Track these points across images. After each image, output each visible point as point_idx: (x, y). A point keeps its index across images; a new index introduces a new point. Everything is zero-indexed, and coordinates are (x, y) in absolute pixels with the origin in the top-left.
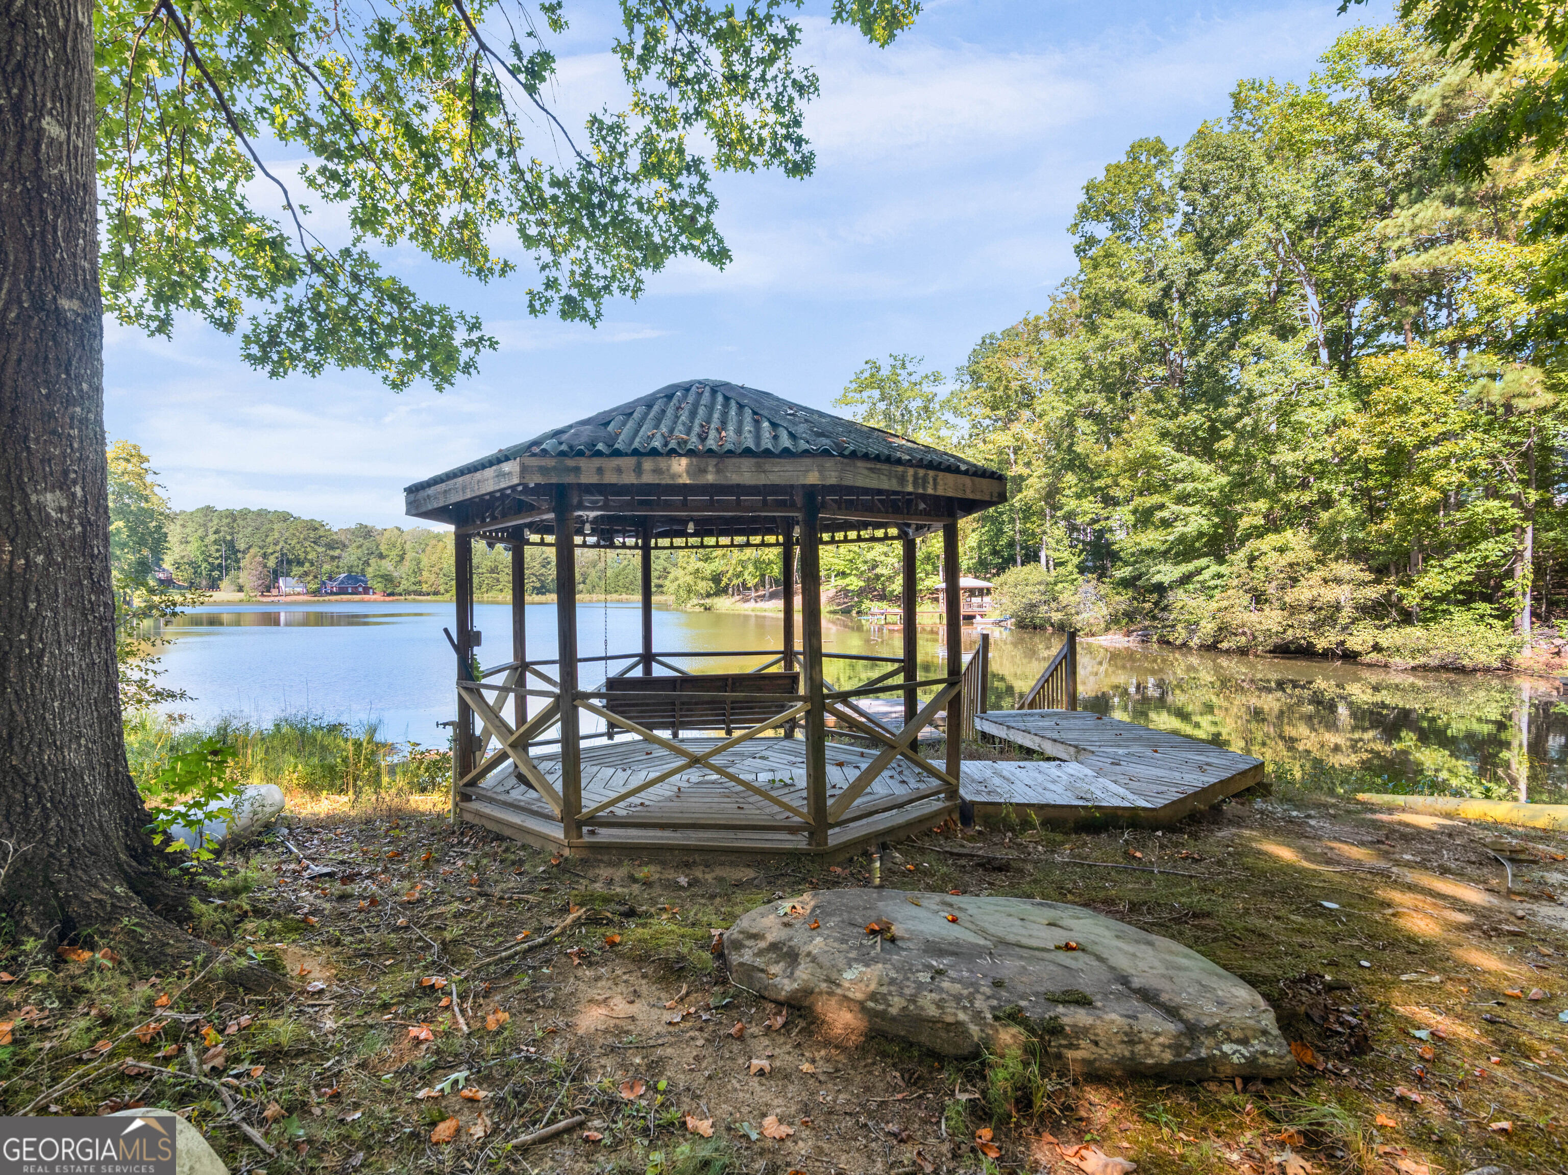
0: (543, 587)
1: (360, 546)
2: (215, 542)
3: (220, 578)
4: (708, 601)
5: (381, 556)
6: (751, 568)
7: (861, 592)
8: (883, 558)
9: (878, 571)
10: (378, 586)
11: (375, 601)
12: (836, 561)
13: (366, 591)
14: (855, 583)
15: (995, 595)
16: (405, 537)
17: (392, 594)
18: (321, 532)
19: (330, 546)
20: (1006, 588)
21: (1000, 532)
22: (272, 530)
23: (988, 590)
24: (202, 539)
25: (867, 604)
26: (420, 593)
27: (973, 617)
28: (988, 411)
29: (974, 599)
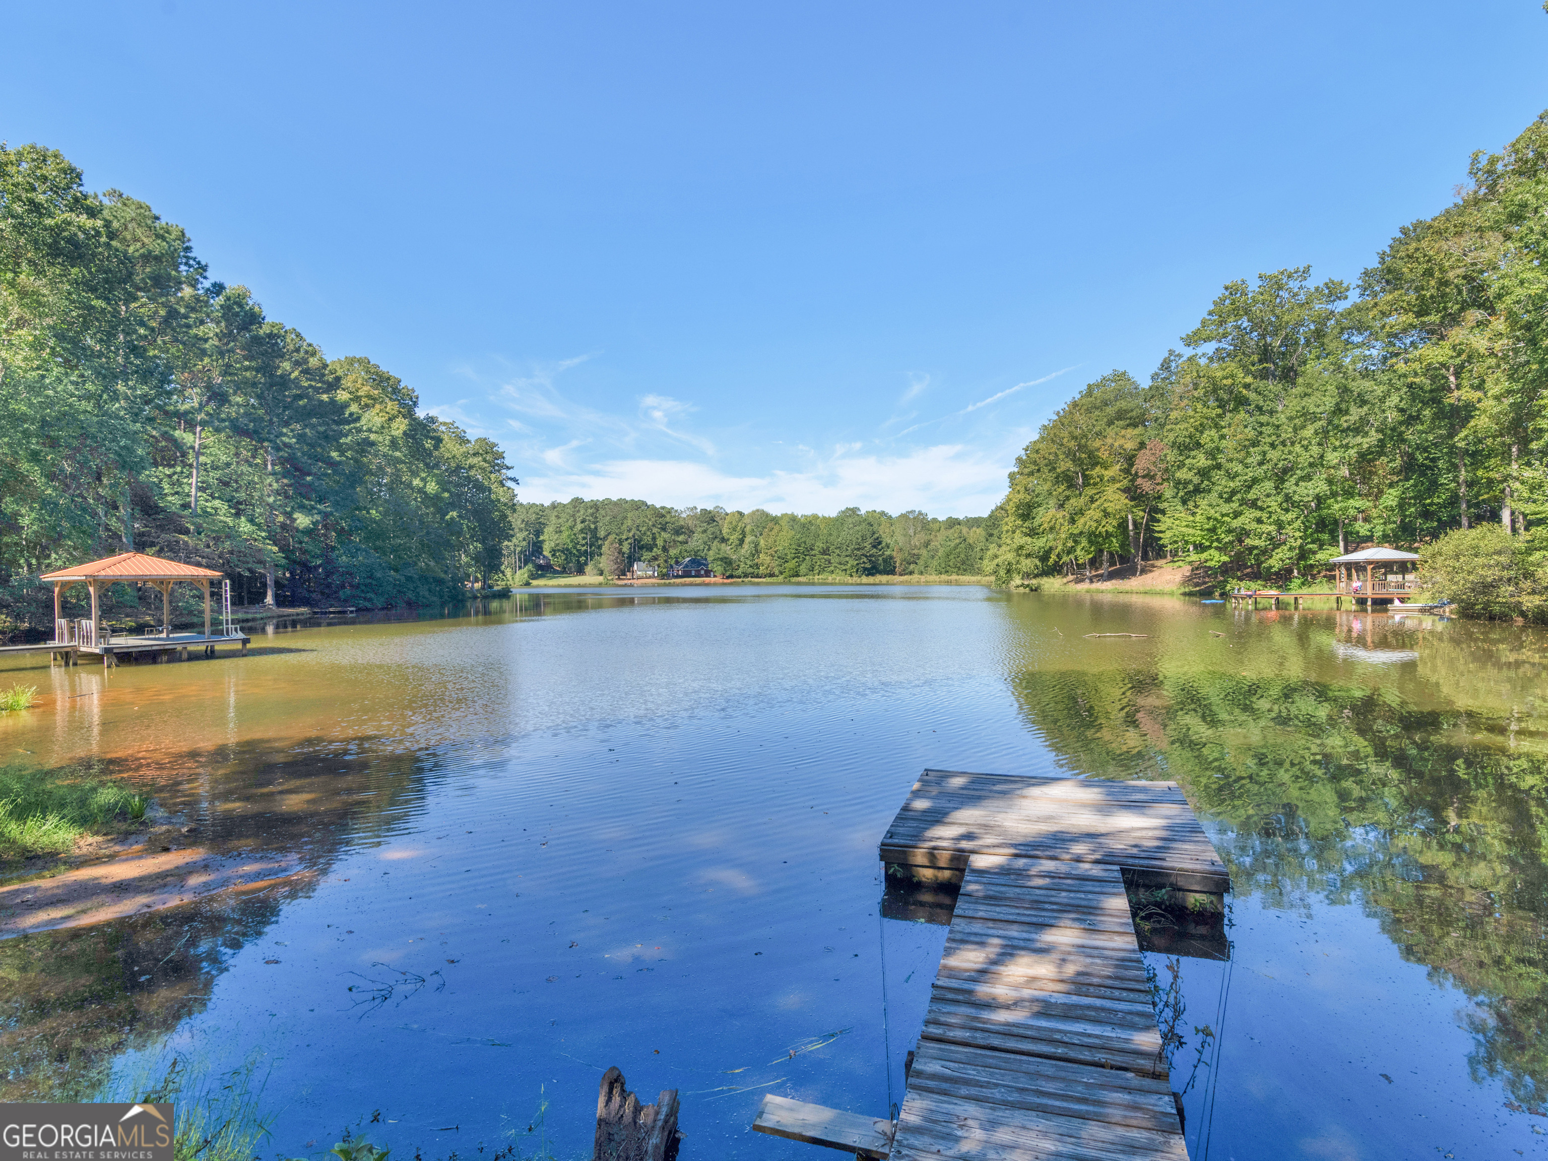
0: (874, 567)
1: (705, 531)
2: (582, 531)
3: (586, 564)
4: (1034, 582)
5: (724, 540)
6: (1084, 542)
7: (1226, 570)
8: (1254, 525)
9: (1248, 542)
10: (718, 568)
11: (715, 584)
12: (1191, 531)
13: (708, 574)
14: (1216, 558)
15: (1425, 571)
16: (747, 521)
17: (731, 576)
18: (668, 519)
19: (678, 531)
20: (1440, 559)
21: (1434, 486)
22: (626, 518)
23: (1414, 563)
24: (571, 528)
25: (1233, 585)
26: (758, 576)
27: (1391, 601)
28: (1410, 318)
29: (1390, 577)
